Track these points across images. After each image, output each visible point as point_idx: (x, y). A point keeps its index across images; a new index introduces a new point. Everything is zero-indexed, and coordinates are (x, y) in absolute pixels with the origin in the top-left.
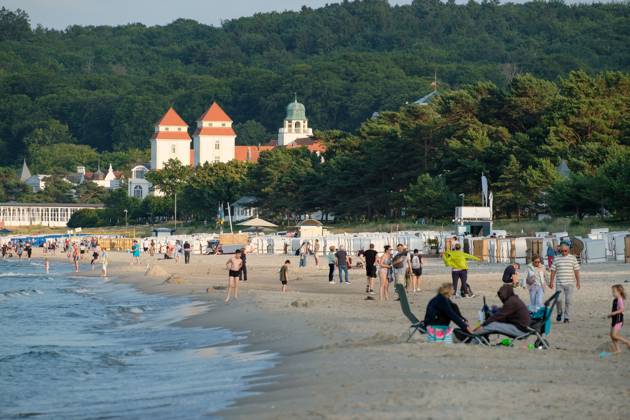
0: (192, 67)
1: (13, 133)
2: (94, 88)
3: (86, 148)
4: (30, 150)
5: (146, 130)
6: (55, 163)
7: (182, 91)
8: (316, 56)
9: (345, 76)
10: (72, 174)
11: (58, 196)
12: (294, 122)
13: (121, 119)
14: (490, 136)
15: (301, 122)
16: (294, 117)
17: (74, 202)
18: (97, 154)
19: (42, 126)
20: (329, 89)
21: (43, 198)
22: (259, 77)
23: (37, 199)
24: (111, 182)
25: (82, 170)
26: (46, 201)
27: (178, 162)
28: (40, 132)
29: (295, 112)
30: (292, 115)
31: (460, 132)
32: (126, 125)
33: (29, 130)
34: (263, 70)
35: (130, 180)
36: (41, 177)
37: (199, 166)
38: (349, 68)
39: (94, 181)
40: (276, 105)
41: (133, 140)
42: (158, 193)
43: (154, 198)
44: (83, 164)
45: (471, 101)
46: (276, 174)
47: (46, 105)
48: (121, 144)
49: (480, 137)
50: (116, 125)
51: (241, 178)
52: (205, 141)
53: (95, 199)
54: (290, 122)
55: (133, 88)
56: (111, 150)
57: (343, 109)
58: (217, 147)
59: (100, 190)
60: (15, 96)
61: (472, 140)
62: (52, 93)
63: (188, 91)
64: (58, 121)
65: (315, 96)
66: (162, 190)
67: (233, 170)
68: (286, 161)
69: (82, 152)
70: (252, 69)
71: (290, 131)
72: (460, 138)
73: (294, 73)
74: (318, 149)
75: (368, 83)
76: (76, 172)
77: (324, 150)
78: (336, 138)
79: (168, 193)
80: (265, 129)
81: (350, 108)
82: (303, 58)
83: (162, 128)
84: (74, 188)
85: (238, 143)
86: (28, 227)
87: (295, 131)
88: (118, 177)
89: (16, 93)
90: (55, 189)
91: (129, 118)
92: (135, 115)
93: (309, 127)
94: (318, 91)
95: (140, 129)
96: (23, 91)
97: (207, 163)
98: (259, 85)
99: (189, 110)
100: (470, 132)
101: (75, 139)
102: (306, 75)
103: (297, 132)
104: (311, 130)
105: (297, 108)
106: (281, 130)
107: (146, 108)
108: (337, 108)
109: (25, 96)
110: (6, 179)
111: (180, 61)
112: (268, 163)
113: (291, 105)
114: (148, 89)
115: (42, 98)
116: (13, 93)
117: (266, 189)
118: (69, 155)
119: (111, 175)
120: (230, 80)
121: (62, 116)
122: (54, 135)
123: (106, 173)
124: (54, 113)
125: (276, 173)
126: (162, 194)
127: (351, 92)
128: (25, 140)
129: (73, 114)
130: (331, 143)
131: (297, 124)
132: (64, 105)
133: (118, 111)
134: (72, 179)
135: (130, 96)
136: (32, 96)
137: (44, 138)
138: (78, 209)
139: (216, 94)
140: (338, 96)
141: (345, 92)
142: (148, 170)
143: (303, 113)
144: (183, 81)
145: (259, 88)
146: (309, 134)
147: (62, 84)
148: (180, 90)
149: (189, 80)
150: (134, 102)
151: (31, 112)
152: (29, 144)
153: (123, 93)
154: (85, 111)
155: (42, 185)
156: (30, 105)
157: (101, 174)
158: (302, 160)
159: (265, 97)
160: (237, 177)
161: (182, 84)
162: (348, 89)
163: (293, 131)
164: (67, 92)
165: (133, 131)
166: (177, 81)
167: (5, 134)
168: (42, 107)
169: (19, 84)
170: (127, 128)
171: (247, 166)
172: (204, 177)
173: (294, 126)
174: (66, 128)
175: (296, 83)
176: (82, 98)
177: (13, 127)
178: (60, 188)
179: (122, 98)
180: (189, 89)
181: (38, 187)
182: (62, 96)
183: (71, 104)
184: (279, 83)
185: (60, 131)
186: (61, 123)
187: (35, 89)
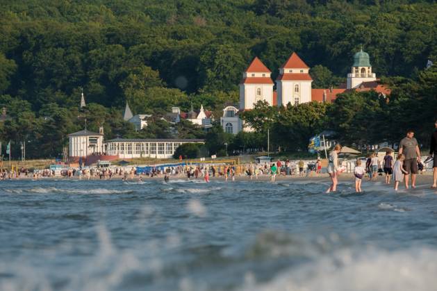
0: (263, 18)
1: (110, 77)
2: (180, 38)
4: (126, 93)
5: (227, 76)
6: (151, 105)
7: (257, 40)
8: (372, 7)
9: (400, 26)
10: (168, 114)
11: (158, 133)
12: (360, 68)
13: (205, 66)
15: (366, 68)
16: (360, 64)
17: (173, 138)
18: (187, 96)
19: (136, 72)
20: (386, 37)
21: (147, 134)
22: (326, 27)
23: (141, 136)
24: (203, 120)
25: (176, 110)
26: (149, 137)
27: (266, 103)
28: (134, 77)
29: (361, 60)
30: (358, 62)
32: (209, 70)
33: (124, 76)
34: (327, 20)
35: (221, 118)
36: (142, 117)
37: (282, 107)
38: (404, 19)
39: (190, 120)
40: (340, 52)
41: (215, 84)
42: (249, 129)
43: (245, 133)
44: (177, 105)
46: (351, 113)
47: (139, 53)
48: (206, 87)
50: (200, 70)
51: (320, 116)
52: (287, 86)
53: (191, 135)
54: (357, 68)
55: (214, 38)
56: (198, 93)
57: (398, 53)
58: (297, 90)
59: (195, 127)
60: (111, 47)
62: (143, 43)
63: (263, 40)
64: (150, 68)
65: (374, 43)
66: (253, 127)
67: (314, 109)
68: (360, 102)
69: (174, 95)
70: (318, 19)
71: (357, 76)
73: (355, 23)
74: (383, 91)
75: (420, 33)
76: (171, 112)
77: (389, 93)
78: (399, 83)
79: (258, 129)
80: (331, 72)
81: (404, 54)
82: (361, 9)
83: (249, 75)
84: (173, 126)
85: (313, 87)
86: (139, 159)
87: (361, 77)
88: (208, 116)
89: (112, 44)
90: (157, 127)
91: (211, 65)
92: (217, 62)
93: (372, 72)
94: (377, 39)
95: (222, 74)
96: (118, 41)
97: (289, 104)
98: (325, 34)
99: (265, 56)
101: (165, 83)
102: (366, 25)
103: (363, 76)
104: (374, 75)
106: (349, 75)
107: (226, 55)
108: (393, 54)
109: (120, 46)
110: (113, 119)
111: (253, 13)
112: (344, 104)
113: (357, 54)
114: (228, 39)
115: (135, 48)
116: (109, 43)
117: (344, 125)
118: (163, 97)
119: (202, 115)
120: (300, 30)
121: (153, 62)
122: (147, 80)
123: (198, 112)
124: (145, 58)
125: (351, 111)
126: (253, 130)
127: (405, 40)
128: (121, 84)
129: (162, 61)
130: (394, 87)
131: (363, 70)
132: (154, 53)
133: (202, 59)
134: (169, 118)
135: (213, 45)
136: (127, 46)
137: (138, 84)
138: (181, 143)
139: (287, 43)
140: (394, 43)
141: (400, 40)
142: (238, 110)
143: (368, 60)
144: (257, 31)
145: (325, 36)
146: (373, 78)
147: (152, 35)
148: (256, 39)
149: (263, 30)
150: (217, 50)
151: (126, 60)
152: (125, 88)
153: (206, 42)
154: (174, 58)
155: (144, 124)
156: (124, 54)
157: (194, 114)
158: (372, 101)
159: (331, 45)
160: (317, 115)
161: (257, 33)
162: (402, 37)
163: (360, 76)
164: (157, 42)
165: (215, 76)
166: (253, 31)
167: (103, 80)
168: (135, 56)
169: (114, 35)
170: (210, 73)
171: (325, 106)
172: (290, 116)
173: (360, 71)
174: (157, 73)
175: (357, 32)
176: (170, 47)
177: (111, 73)
178: (160, 126)
179: (205, 47)
180: (264, 38)
181: (140, 125)
182: (152, 45)
183: (160, 52)
184: (342, 32)
185: (151, 76)
186: (153, 69)
187: (128, 40)
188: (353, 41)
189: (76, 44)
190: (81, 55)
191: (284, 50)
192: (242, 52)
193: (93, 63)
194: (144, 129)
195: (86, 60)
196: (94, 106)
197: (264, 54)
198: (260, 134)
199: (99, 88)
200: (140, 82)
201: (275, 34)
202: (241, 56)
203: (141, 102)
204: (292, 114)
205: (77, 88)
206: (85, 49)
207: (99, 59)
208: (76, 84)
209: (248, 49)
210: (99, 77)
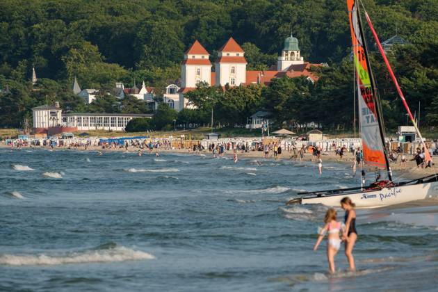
1: (52, 52)
2: (117, 14)
3: (117, 66)
4: (68, 67)
5: (162, 51)
6: (94, 79)
7: (190, 17)
9: (325, 5)
10: (113, 89)
11: (106, 107)
12: (290, 52)
13: (142, 41)
14: (428, 75)
15: (295, 52)
16: (290, 48)
18: (125, 71)
19: (77, 47)
20: (311, 17)
21: (96, 108)
22: (255, 6)
24: (145, 95)
25: (119, 85)
27: (206, 84)
28: (74, 51)
29: (291, 44)
30: (288, 46)
31: (409, 72)
32: (145, 46)
33: (66, 50)
35: (164, 95)
36: (90, 91)
37: (220, 87)
39: (133, 95)
40: (268, 31)
44: (120, 81)
45: (417, 52)
46: (285, 97)
47: (78, 28)
48: (142, 62)
49: (421, 76)
50: (137, 46)
51: (255, 97)
52: (225, 68)
54: (287, 52)
56: (135, 68)
57: (323, 33)
58: (233, 71)
60: (53, 22)
61: (416, 78)
62: (83, 18)
63: (195, 18)
64: (90, 43)
65: (300, 22)
67: (250, 91)
68: (291, 87)
71: (287, 59)
72: (409, 77)
76: (115, 87)
77: (317, 79)
79: (200, 107)
80: (258, 50)
83: (190, 57)
84: (119, 100)
85: (248, 69)
86: (95, 131)
87: (291, 59)
88: (149, 91)
89: (53, 19)
90: (105, 101)
91: (147, 41)
92: (153, 38)
93: (301, 56)
94: (303, 18)
95: (157, 50)
96: (58, 16)
97: (227, 84)
98: (254, 12)
99: (197, 33)
100: (416, 73)
101: (104, 57)
104: (302, 58)
105: (292, 41)
106: (280, 58)
108: (317, 33)
109: (61, 21)
110: (63, 93)
112: (279, 89)
113: (288, 39)
115: (75, 23)
116: (49, 18)
117: (278, 107)
118: (105, 72)
119: (144, 90)
120: (230, 9)
121: (92, 38)
122: (87, 54)
123: (140, 88)
124: (86, 35)
125: (284, 95)
126: (195, 107)
127: (330, 19)
128: (63, 58)
129: (101, 36)
130: (322, 74)
131: (292, 54)
132: (94, 29)
133: (139, 34)
134: (114, 93)
135: (148, 22)
136: (67, 21)
137: (79, 58)
138: (131, 118)
139: (218, 20)
140: (319, 22)
141: (325, 19)
142: (179, 88)
143: (297, 45)
144: (189, 8)
145: (254, 15)
146: (301, 62)
147: (90, 11)
148: (188, 16)
149: (195, 7)
150: (152, 27)
151: (67, 35)
152: (66, 62)
153: (142, 19)
154: (111, 34)
155: (91, 98)
156: (65, 29)
157: (137, 89)
158: (302, 87)
159: (260, 23)
160: (252, 96)
161: (189, 10)
162: (327, 17)
163: (289, 59)
164: (96, 17)
165: (150, 51)
166: (185, 8)
167: (46, 53)
168: (75, 31)
169: (55, 10)
170: (146, 49)
171: (260, 89)
172: (230, 96)
173: (289, 55)
174: (96, 48)
175: (285, 11)
176: (108, 23)
177: (52, 47)
178: (108, 101)
179: (141, 24)
180: (196, 15)
181: (87, 99)
182: (91, 21)
183: (99, 28)
184: (270, 11)
185: (91, 51)
186: (92, 44)
187: (68, 15)
188: (281, 20)
189: (19, 19)
190: (25, 29)
191: (216, 28)
192: (176, 29)
193: (35, 37)
194: (93, 103)
195: (29, 34)
196: (47, 81)
197: (197, 31)
198: (202, 111)
199: (43, 61)
200: (81, 56)
201: (207, 12)
202: (175, 33)
203: (85, 76)
204: (231, 95)
205: (22, 61)
206: (28, 24)
207: (42, 33)
208: (21, 58)
209: (181, 26)
210: (42, 50)
